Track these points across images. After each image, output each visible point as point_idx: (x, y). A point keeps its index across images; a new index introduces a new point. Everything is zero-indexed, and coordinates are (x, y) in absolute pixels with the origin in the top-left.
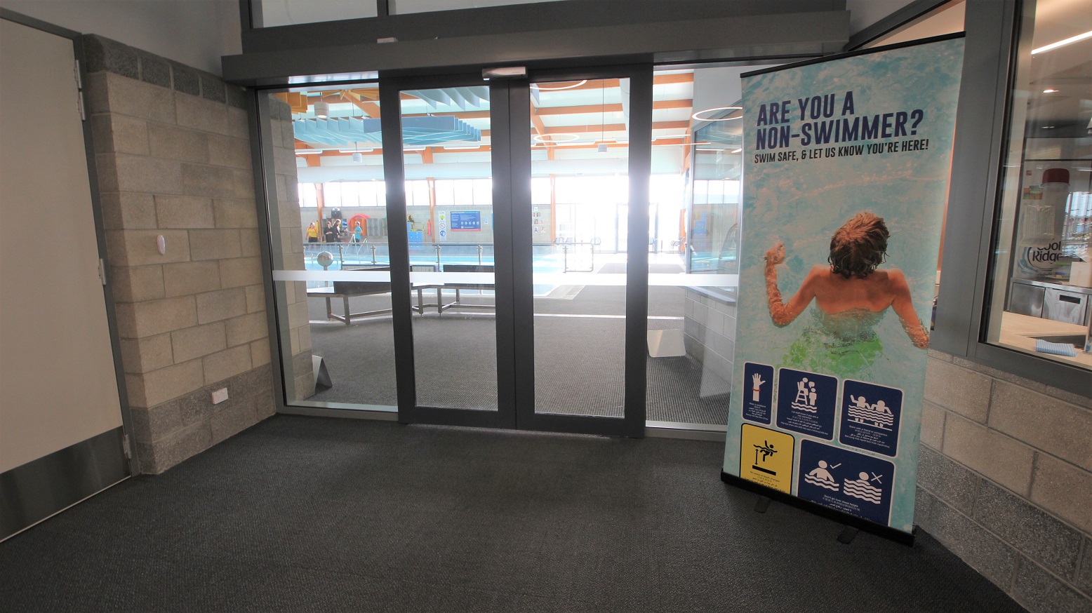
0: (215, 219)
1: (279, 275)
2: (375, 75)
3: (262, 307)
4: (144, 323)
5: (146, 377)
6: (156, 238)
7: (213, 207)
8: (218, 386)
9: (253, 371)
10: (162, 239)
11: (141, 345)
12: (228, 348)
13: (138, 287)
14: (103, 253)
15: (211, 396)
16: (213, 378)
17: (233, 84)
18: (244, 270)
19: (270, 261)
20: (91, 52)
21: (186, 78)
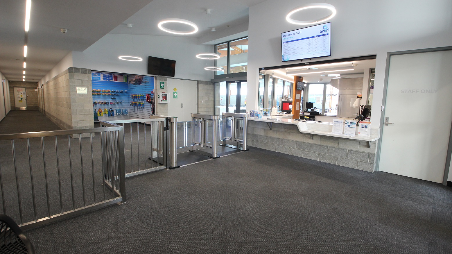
0: (208, 99)
1: (215, 107)
2: (226, 81)
3: (213, 111)
10: (202, 101)
13: (200, 106)
14: (197, 102)
17: (212, 82)
18: (211, 106)
19: (214, 105)
20: (198, 82)
21: (206, 83)
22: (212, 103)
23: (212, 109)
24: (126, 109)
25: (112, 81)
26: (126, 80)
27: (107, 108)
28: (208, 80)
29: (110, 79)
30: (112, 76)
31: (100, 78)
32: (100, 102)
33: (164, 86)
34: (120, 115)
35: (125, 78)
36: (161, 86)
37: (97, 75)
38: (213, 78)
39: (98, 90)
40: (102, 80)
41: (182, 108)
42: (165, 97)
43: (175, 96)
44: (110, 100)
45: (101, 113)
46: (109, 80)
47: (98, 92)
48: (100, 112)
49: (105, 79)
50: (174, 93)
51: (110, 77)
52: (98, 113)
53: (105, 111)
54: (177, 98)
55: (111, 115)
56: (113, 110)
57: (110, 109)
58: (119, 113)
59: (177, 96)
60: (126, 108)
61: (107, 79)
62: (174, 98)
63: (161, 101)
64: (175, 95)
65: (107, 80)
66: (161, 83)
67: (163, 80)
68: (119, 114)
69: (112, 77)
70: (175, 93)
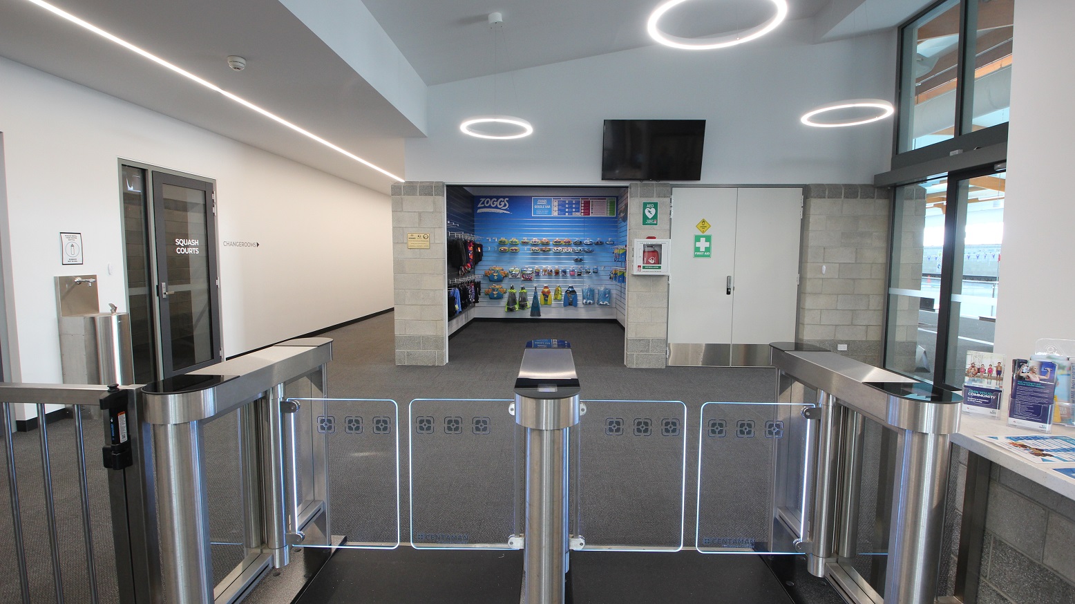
0: (856, 258)
1: (893, 291)
2: (946, 174)
3: (880, 308)
4: (809, 303)
5: (805, 326)
6: (822, 266)
7: (856, 253)
8: (842, 342)
9: (866, 341)
10: (824, 267)
11: (806, 312)
12: (852, 324)
13: (809, 287)
14: (800, 272)
15: (837, 346)
16: (840, 337)
17: (882, 188)
18: (871, 285)
19: (889, 282)
20: (808, 191)
21: (851, 191)
22: (879, 274)
23: (876, 302)
24: (607, 289)
25: (578, 214)
26: (612, 211)
27: (563, 285)
28: (862, 177)
29: (574, 210)
30: (578, 203)
31: (550, 211)
32: (545, 271)
33: (655, 217)
34: (590, 303)
35: (612, 203)
36: (645, 217)
37: (545, 202)
38: (887, 167)
39: (545, 239)
40: (555, 214)
41: (728, 293)
42: (654, 253)
43: (702, 249)
44: (570, 266)
45: (547, 297)
46: (570, 213)
47: (543, 244)
48: (546, 295)
49: (561, 211)
50: (697, 239)
51: (574, 206)
52: (540, 297)
53: (557, 292)
54: (709, 256)
55: (570, 305)
56: (574, 292)
57: (570, 287)
58: (588, 299)
59: (708, 249)
60: (608, 287)
61: (567, 210)
62: (696, 256)
63: (635, 267)
64: (703, 244)
65: (567, 214)
66: (645, 205)
67: (653, 197)
68: (588, 301)
69: (577, 206)
70: (703, 240)
